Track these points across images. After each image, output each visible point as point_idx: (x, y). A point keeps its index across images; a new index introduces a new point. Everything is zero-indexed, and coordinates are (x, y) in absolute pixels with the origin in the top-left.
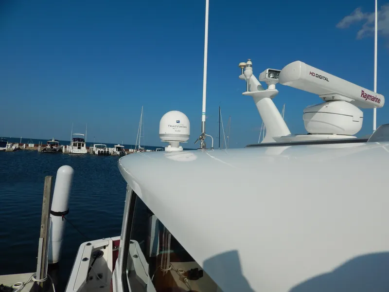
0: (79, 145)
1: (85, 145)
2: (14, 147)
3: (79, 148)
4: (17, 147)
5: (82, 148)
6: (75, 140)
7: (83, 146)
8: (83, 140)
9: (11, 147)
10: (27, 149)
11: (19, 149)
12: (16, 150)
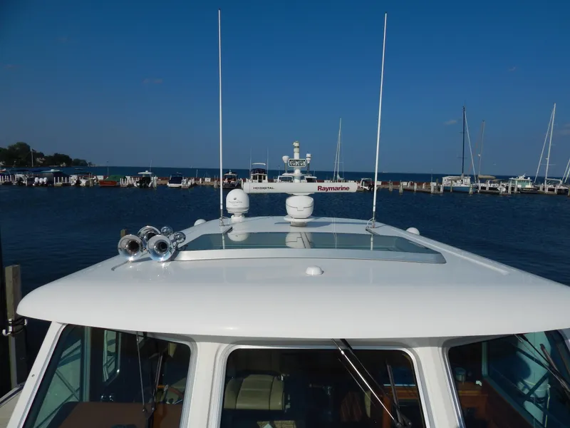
0: (260, 177)
1: (266, 177)
2: (189, 183)
3: (260, 181)
4: (193, 183)
5: (263, 181)
6: (255, 171)
7: (264, 179)
8: (263, 171)
9: (187, 183)
10: (204, 184)
11: (195, 184)
12: (192, 186)
